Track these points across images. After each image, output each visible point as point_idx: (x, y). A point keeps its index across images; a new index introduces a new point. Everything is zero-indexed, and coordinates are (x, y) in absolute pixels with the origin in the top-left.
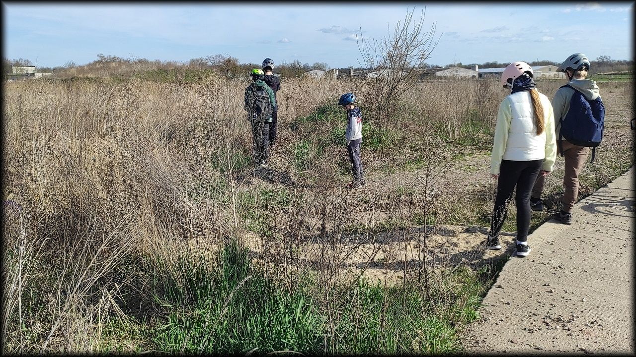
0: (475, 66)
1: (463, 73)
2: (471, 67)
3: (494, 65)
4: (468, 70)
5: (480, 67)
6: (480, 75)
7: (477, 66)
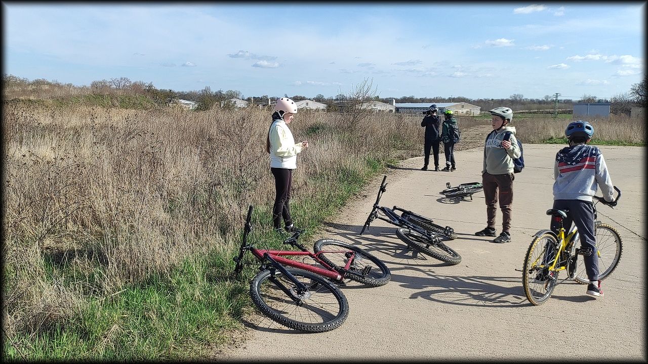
0: (393, 101)
1: (380, 107)
2: (388, 101)
3: (411, 100)
4: (386, 104)
5: (397, 101)
6: (397, 109)
7: (394, 100)
